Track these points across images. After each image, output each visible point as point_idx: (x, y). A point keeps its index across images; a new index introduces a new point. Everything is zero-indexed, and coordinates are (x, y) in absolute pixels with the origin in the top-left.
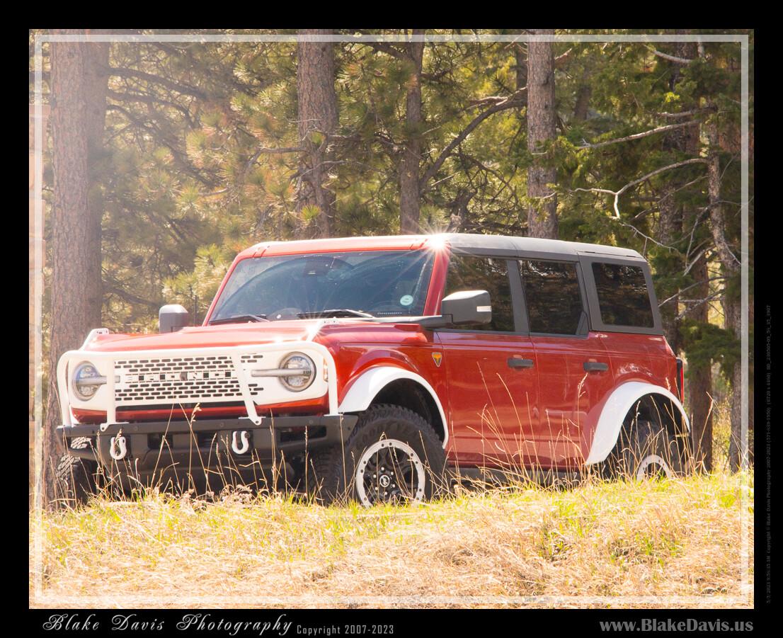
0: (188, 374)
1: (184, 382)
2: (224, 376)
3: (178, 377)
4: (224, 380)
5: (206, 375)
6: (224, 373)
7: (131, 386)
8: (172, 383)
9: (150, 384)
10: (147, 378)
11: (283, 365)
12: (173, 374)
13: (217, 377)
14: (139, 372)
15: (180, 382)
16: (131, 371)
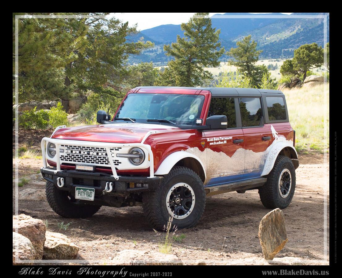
0: (90, 152)
1: (88, 156)
2: (105, 155)
3: (86, 153)
4: (105, 157)
5: (98, 154)
6: (105, 153)
7: (68, 155)
8: (84, 155)
9: (75, 155)
10: (74, 152)
11: (131, 152)
12: (84, 152)
13: (102, 155)
14: (71, 149)
15: (87, 155)
16: (68, 148)
